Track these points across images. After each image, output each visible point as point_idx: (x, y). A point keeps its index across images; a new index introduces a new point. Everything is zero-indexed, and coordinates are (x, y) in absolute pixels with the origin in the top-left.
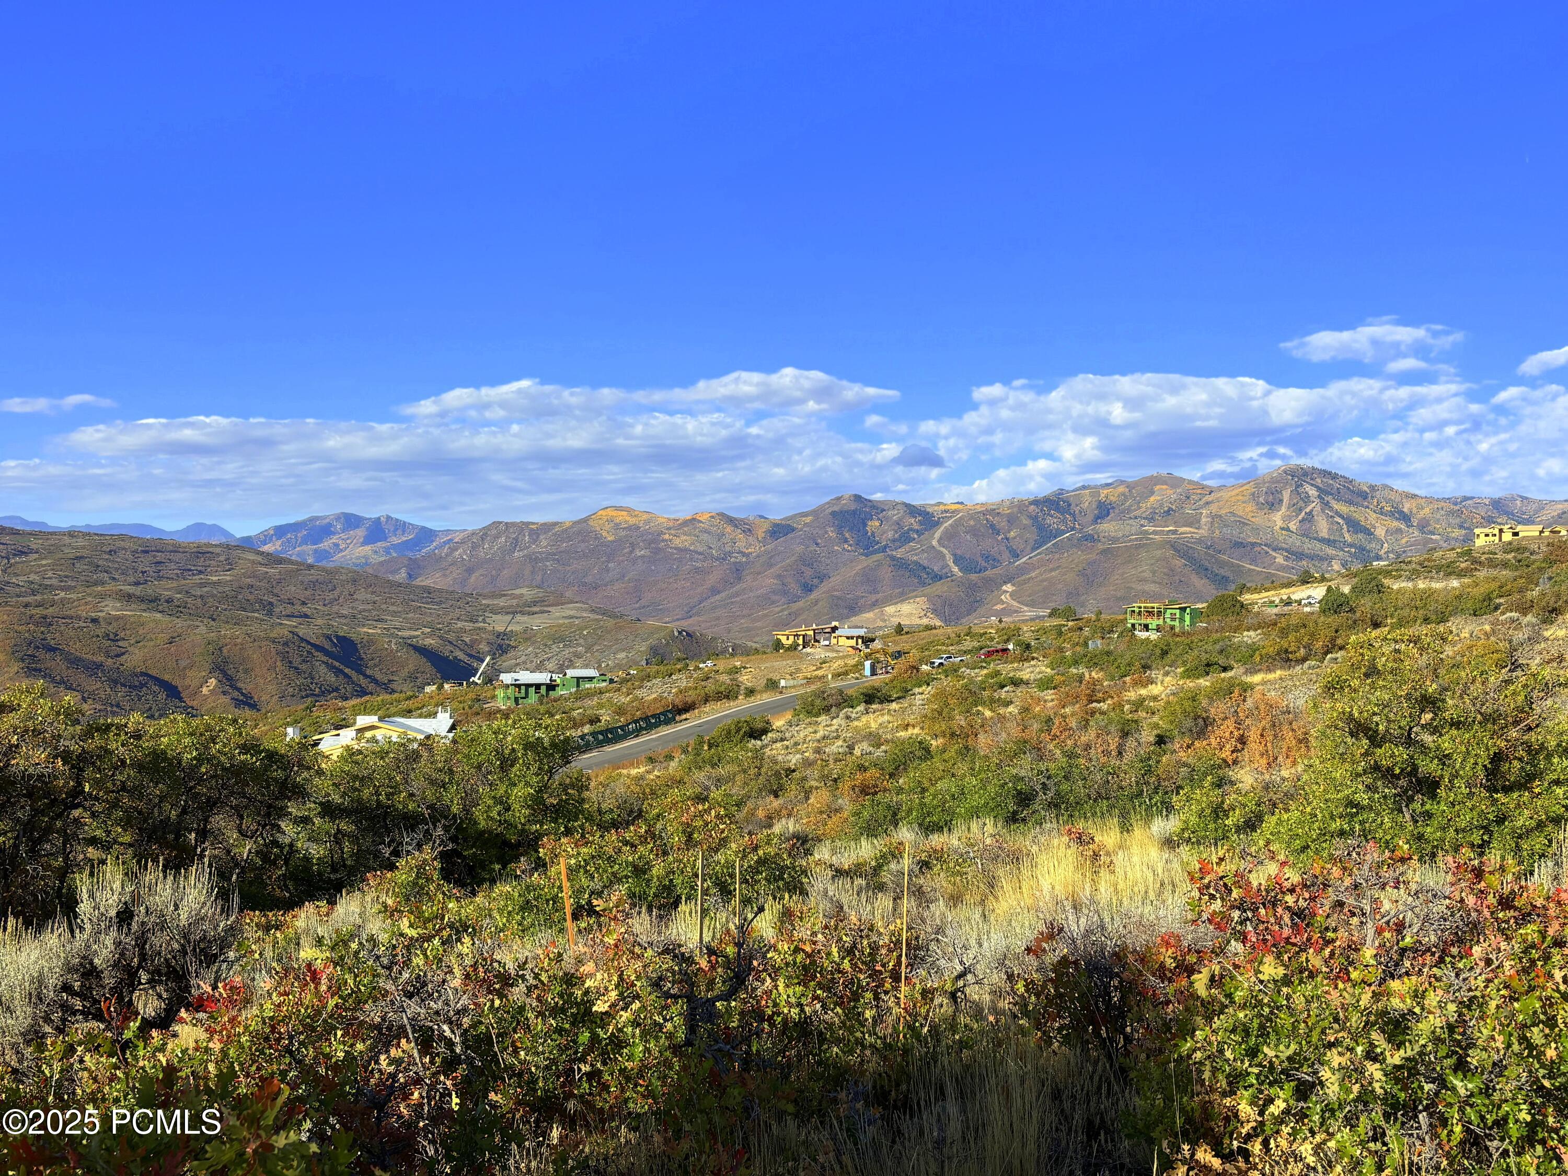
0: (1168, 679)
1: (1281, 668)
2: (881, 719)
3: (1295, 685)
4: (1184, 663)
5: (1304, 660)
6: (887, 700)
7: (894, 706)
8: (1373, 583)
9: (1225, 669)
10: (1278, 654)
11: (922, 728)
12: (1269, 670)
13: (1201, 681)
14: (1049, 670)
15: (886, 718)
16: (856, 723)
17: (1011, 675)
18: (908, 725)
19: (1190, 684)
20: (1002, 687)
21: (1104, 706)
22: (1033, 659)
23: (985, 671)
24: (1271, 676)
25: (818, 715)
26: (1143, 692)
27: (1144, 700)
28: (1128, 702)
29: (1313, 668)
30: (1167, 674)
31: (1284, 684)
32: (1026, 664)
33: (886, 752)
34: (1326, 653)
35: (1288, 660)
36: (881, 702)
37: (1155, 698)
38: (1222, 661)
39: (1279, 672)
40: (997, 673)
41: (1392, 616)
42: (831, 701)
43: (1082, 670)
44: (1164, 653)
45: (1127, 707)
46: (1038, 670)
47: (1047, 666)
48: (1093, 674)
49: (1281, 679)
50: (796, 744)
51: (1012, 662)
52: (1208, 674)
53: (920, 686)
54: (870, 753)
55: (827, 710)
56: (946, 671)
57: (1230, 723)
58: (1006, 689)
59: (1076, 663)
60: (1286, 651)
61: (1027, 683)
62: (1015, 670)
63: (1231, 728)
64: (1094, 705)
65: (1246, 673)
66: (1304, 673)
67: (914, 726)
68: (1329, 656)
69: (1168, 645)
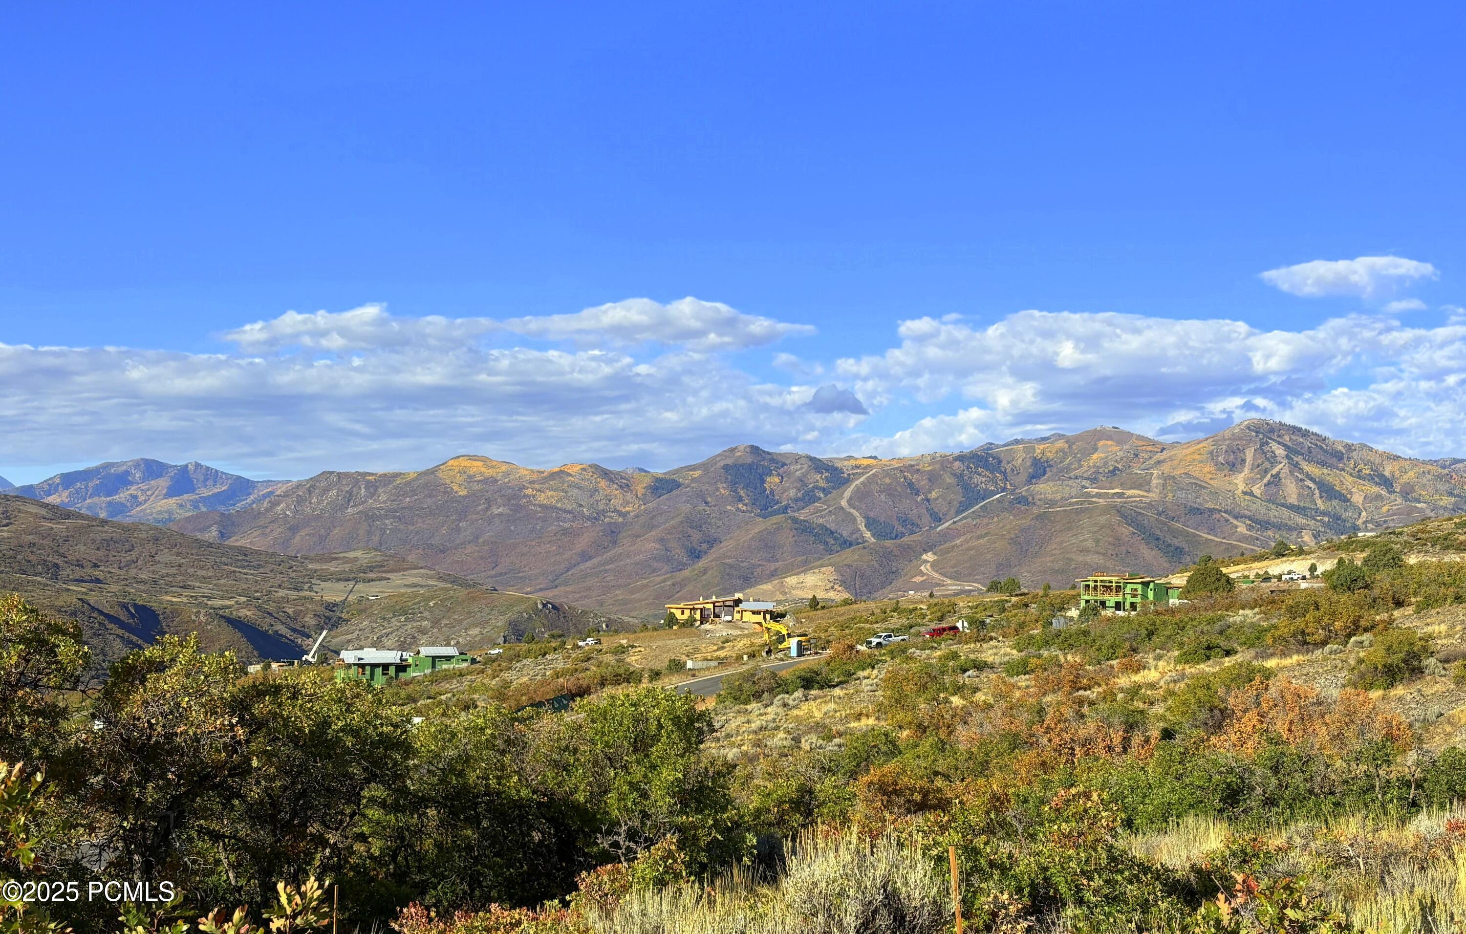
0: (1161, 664)
1: (1298, 652)
2: (825, 708)
3: (1317, 673)
4: (1181, 645)
5: (1324, 643)
6: (827, 684)
7: (837, 691)
8: (1389, 556)
9: (1228, 653)
10: (1294, 636)
11: (878, 718)
12: (1284, 655)
13: (1202, 666)
14: (1015, 652)
15: (832, 706)
16: (795, 712)
17: (972, 656)
18: (861, 714)
19: (1189, 670)
20: (965, 671)
21: (1092, 694)
22: (991, 639)
23: (939, 653)
24: (1287, 662)
25: (747, 702)
26: (1138, 678)
27: (1140, 687)
28: (1122, 690)
29: (1335, 652)
30: (1159, 658)
31: (1305, 671)
32: (985, 646)
33: (840, 746)
34: (1349, 636)
35: (1305, 643)
36: (821, 688)
37: (1152, 686)
38: (1224, 644)
39: (1295, 658)
40: (955, 656)
41: (1415, 594)
42: (763, 685)
43: (1055, 652)
44: (1150, 634)
45: (1120, 696)
46: (1002, 651)
47: (1013, 647)
48: (1069, 657)
49: (1299, 665)
50: (729, 736)
51: (967, 643)
52: (1208, 658)
53: (864, 669)
54: (821, 747)
55: (757, 696)
56: (891, 652)
57: (1252, 718)
58: (967, 674)
59: (1047, 644)
60: (1303, 633)
61: (992, 667)
62: (973, 652)
63: (1254, 722)
64: (1081, 692)
65: (1256, 657)
66: (1325, 659)
67: (868, 716)
68: (1353, 639)
69: (1154, 624)
